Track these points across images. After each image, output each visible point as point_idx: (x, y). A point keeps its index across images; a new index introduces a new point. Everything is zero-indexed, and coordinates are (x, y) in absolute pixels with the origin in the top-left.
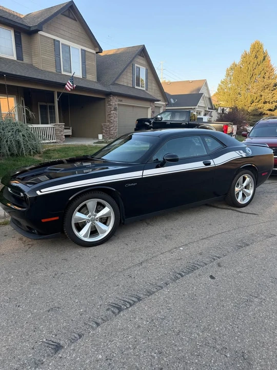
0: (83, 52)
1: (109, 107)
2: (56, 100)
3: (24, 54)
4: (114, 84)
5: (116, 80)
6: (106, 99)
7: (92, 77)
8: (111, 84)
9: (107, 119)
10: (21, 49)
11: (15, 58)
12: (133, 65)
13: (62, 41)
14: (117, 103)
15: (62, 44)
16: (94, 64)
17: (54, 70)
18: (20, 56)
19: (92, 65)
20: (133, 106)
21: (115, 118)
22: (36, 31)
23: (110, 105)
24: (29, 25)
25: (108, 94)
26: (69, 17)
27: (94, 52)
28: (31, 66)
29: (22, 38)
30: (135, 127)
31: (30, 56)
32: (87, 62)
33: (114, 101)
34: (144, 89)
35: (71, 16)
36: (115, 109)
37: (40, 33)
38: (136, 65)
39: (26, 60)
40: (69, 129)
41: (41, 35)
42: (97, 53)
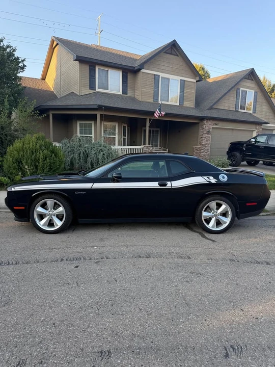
0: (183, 82)
1: (201, 130)
2: (148, 125)
3: (128, 90)
4: (211, 108)
5: (214, 105)
6: (200, 124)
7: (190, 104)
8: (208, 109)
9: (199, 141)
10: (127, 85)
11: (120, 93)
12: (238, 90)
13: (162, 75)
14: (211, 127)
15: (162, 77)
16: (194, 91)
17: (151, 100)
18: (125, 91)
19: (191, 93)
20: (233, 129)
21: (207, 141)
22: (139, 70)
23: (203, 129)
24: (133, 66)
25: (202, 119)
26: (171, 54)
27: (195, 81)
28: (133, 99)
29: (128, 76)
30: (227, 150)
31: (134, 90)
32: (186, 91)
33: (208, 125)
34: (251, 112)
35: (173, 52)
36: (208, 132)
37: (142, 71)
38: (241, 89)
39: (130, 94)
40: (166, 150)
41: (143, 72)
42: (197, 81)
